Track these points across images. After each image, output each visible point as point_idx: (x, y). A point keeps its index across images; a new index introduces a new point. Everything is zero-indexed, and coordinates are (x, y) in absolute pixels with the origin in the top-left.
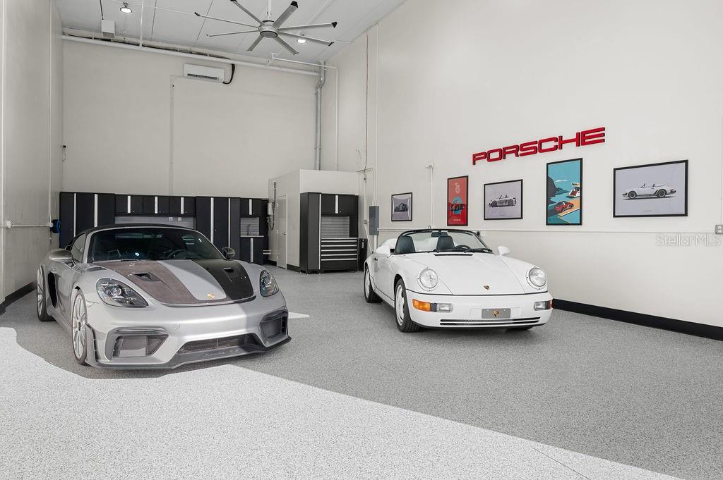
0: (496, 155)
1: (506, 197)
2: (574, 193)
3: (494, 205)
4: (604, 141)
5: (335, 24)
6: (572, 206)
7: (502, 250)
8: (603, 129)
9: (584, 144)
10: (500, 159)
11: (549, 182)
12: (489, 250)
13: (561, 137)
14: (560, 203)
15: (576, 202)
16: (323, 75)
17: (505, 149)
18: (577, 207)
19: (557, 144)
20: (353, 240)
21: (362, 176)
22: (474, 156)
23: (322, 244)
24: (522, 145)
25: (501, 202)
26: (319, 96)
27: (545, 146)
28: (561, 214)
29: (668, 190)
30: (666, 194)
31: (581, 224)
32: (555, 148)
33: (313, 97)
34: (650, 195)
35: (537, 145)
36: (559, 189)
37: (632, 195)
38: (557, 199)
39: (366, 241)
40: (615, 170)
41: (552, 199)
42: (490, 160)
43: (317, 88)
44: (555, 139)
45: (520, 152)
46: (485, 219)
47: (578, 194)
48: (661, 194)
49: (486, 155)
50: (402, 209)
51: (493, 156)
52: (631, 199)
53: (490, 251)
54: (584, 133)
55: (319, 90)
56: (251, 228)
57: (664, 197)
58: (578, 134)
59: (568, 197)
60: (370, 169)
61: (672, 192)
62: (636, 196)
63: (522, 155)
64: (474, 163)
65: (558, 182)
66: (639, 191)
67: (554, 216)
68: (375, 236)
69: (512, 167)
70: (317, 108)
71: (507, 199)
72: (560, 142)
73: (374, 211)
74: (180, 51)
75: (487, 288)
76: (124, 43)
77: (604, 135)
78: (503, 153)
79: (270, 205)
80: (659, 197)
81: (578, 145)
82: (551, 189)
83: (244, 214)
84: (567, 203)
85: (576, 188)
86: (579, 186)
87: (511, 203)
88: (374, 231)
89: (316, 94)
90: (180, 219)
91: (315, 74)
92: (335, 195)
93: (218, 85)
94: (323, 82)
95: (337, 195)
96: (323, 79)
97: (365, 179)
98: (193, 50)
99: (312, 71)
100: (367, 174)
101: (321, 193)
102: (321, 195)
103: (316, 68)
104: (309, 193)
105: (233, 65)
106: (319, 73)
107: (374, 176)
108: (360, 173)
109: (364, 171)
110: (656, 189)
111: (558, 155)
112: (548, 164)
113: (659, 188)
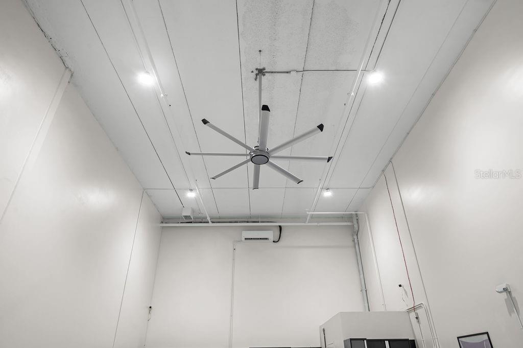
5: (321, 127)
16: (355, 222)
21: (413, 315)
26: (356, 241)
33: (351, 244)
43: (353, 235)
55: (355, 237)
70: (356, 252)
74: (240, 222)
76: (201, 223)
89: (353, 240)
91: (349, 224)
92: (384, 341)
93: (270, 243)
94: (357, 229)
95: (387, 340)
96: (356, 226)
97: (417, 318)
98: (249, 220)
99: (348, 222)
100: (418, 311)
101: (366, 339)
102: (365, 341)
103: (350, 218)
104: (351, 340)
105: (280, 227)
106: (353, 222)
107: (426, 311)
108: (409, 311)
109: (414, 308)
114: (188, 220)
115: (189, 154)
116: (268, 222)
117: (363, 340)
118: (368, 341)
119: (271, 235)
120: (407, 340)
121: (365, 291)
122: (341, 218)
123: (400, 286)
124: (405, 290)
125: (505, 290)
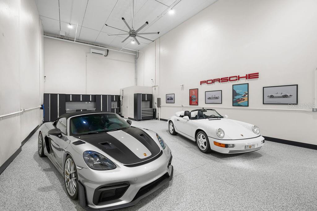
0: (211, 82)
1: (215, 96)
2: (245, 95)
3: (209, 98)
4: (258, 77)
5: (158, 33)
6: (244, 100)
7: (226, 116)
8: (258, 73)
9: (249, 78)
10: (212, 83)
11: (234, 91)
12: (223, 117)
13: (239, 76)
14: (238, 99)
15: (246, 98)
16: (138, 55)
17: (214, 80)
18: (246, 100)
20: (151, 109)
21: (154, 88)
22: (201, 82)
23: (142, 111)
24: (222, 79)
25: (212, 98)
28: (239, 102)
29: (289, 95)
30: (288, 96)
31: (248, 106)
32: (236, 80)
33: (134, 62)
34: (280, 97)
35: (228, 79)
36: (238, 94)
37: (272, 97)
38: (237, 97)
39: (156, 109)
40: (264, 88)
41: (235, 97)
42: (207, 83)
43: (135, 59)
44: (236, 77)
45: (221, 81)
46: (206, 103)
47: (247, 96)
48: (285, 96)
49: (206, 82)
50: (170, 99)
51: (209, 82)
54: (249, 75)
56: (115, 105)
57: (287, 97)
58: (247, 75)
59: (242, 96)
60: (157, 86)
61: (290, 96)
62: (274, 97)
63: (221, 82)
64: (201, 84)
65: (237, 91)
66: (275, 95)
67: (236, 103)
68: (160, 108)
69: (217, 86)
70: (135, 65)
72: (239, 78)
73: (159, 100)
74: (89, 44)
75: (242, 135)
76: (68, 40)
77: (258, 75)
78: (213, 81)
79: (121, 97)
80: (284, 97)
81: (247, 79)
82: (234, 93)
83: (112, 100)
84: (242, 99)
87: (217, 98)
88: (159, 106)
89: (135, 61)
90: (90, 102)
91: (135, 54)
93: (103, 56)
95: (146, 94)
96: (138, 56)
98: (94, 44)
99: (134, 53)
102: (141, 94)
103: (136, 52)
104: (138, 94)
105: (108, 50)
107: (159, 88)
108: (153, 87)
109: (155, 86)
110: (283, 95)
111: (238, 82)
112: (233, 85)
113: (284, 94)
114: (62, 37)
115: (107, 25)
116: (103, 47)
119: (104, 53)
120: (151, 94)
121: (136, 79)
122: (132, 52)
123: (152, 80)
125: (183, 85)
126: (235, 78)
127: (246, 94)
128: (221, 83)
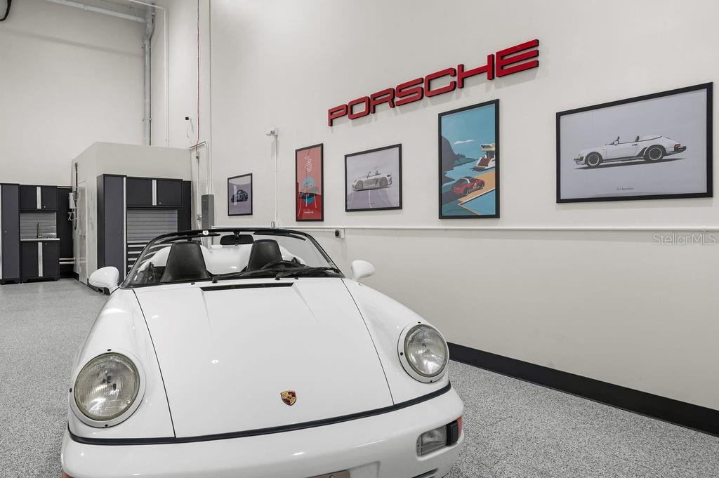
0: (362, 108)
1: (377, 174)
2: (484, 162)
3: (360, 188)
4: (536, 64)
6: (481, 184)
7: (360, 266)
8: (535, 43)
9: (503, 73)
10: (368, 113)
11: (443, 145)
12: (337, 271)
13: (461, 67)
14: (461, 181)
15: (488, 177)
16: (150, 21)
17: (375, 96)
18: (490, 186)
19: (455, 79)
21: (194, 154)
22: (331, 112)
23: (128, 249)
24: (400, 88)
25: (368, 182)
26: (147, 50)
27: (437, 85)
28: (463, 200)
29: (668, 144)
30: (665, 154)
31: (497, 216)
32: (453, 87)
33: (139, 51)
34: (630, 158)
36: (459, 157)
37: (594, 161)
38: (455, 174)
40: (559, 115)
41: (449, 174)
42: (353, 117)
43: (143, 40)
44: (450, 72)
45: (397, 99)
46: (347, 210)
47: (492, 164)
48: (654, 154)
49: (346, 111)
50: (241, 198)
51: (357, 110)
52: (590, 167)
53: (337, 273)
54: (501, 54)
55: (147, 42)
56: (41, 227)
57: (661, 160)
58: (491, 58)
59: (475, 169)
60: (202, 145)
61: (678, 149)
62: (602, 161)
63: (400, 104)
64: (331, 124)
65: (457, 144)
66: (607, 151)
67: (451, 202)
70: (145, 66)
71: (377, 177)
72: (460, 76)
73: (207, 200)
75: (289, 397)
77: (537, 54)
78: (371, 104)
79: (71, 195)
80: (648, 161)
81: (491, 77)
82: (446, 157)
83: (29, 208)
84: (473, 180)
85: (488, 152)
86: (494, 149)
87: (383, 183)
89: (143, 48)
91: (140, 20)
92: (151, 179)
94: (150, 31)
95: (155, 179)
96: (149, 26)
97: (197, 157)
99: (139, 16)
100: (199, 150)
101: (125, 176)
102: (125, 178)
103: (142, 11)
104: (105, 175)
106: (145, 19)
107: (207, 150)
108: (192, 149)
109: (197, 147)
110: (643, 145)
111: (458, 97)
112: (440, 115)
113: (648, 144)
117: (123, 176)
118: (129, 179)
120: (181, 181)
121: (149, 121)
122: (128, 7)
123: (187, 119)
124: (192, 124)
125: (272, 133)
126: (446, 82)
127: (490, 154)
128: (397, 108)
